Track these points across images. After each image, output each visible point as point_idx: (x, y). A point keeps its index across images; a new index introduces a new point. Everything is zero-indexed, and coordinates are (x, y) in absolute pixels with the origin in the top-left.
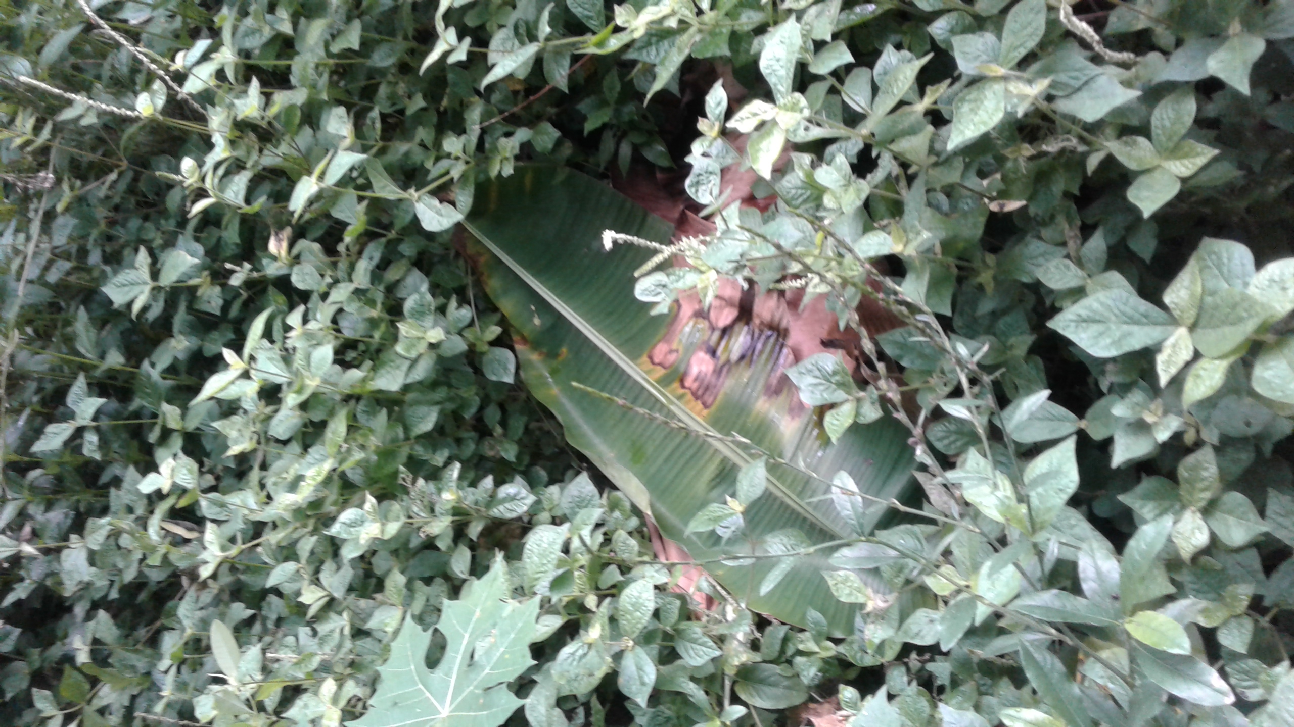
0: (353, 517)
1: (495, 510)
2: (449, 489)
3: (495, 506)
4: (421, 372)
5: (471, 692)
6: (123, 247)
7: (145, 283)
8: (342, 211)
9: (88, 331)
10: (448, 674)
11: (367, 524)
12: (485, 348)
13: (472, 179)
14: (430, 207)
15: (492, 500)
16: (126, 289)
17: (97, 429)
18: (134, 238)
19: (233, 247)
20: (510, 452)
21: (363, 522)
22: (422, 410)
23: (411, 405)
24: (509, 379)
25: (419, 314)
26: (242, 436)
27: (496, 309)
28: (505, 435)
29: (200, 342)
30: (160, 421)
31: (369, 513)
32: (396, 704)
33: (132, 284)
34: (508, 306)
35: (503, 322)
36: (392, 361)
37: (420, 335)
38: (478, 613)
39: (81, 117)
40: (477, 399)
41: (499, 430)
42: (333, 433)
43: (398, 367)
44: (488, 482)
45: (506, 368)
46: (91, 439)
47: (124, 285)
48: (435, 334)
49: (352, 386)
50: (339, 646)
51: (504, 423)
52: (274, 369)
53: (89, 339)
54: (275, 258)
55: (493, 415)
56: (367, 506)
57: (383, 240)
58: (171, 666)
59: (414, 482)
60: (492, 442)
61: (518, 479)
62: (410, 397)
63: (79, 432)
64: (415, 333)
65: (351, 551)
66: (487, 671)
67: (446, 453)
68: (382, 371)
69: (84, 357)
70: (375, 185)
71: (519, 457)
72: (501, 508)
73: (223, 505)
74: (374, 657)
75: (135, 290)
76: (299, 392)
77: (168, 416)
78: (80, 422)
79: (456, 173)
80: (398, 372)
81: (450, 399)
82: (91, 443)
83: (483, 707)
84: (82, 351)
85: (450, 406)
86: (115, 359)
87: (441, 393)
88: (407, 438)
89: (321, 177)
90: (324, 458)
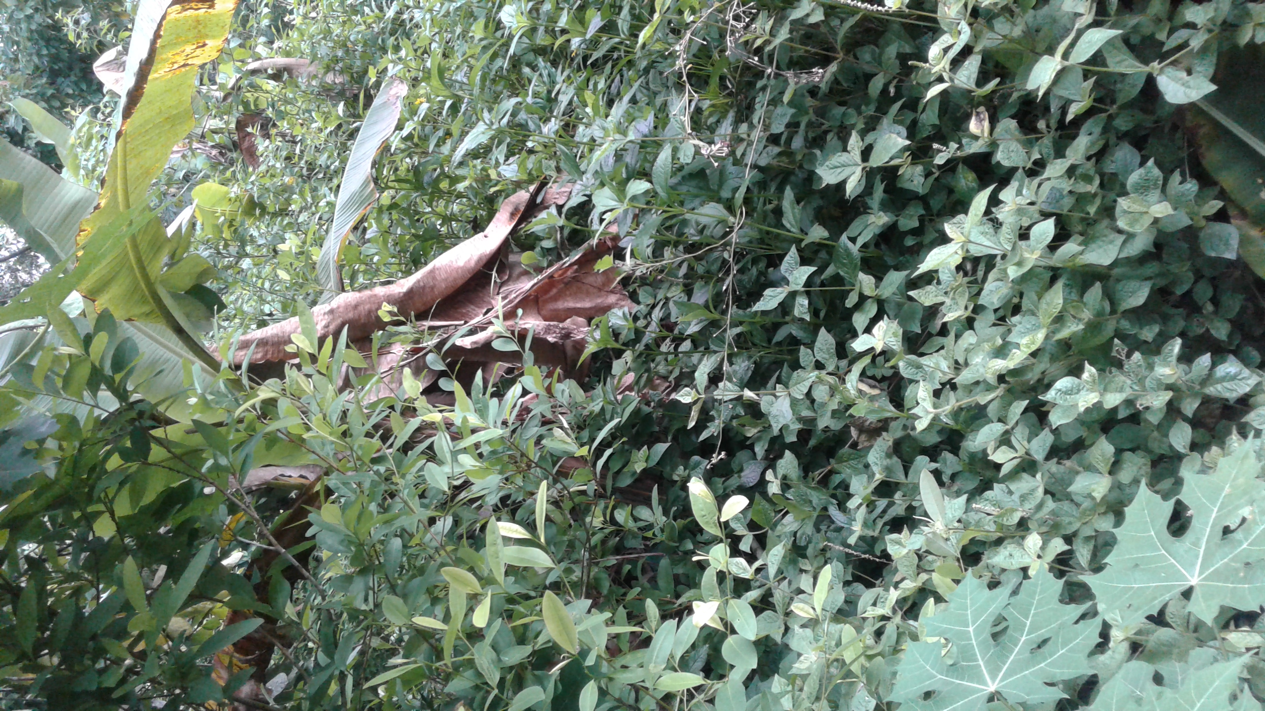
0: (1069, 385)
1: (1212, 389)
2: (1167, 364)
3: (1212, 385)
4: (1136, 248)
5: (1226, 564)
6: (826, 132)
7: (857, 165)
8: (1066, 89)
9: (793, 208)
10: (1196, 544)
11: (1083, 393)
12: (1203, 223)
13: (1215, 46)
14: (1176, 80)
15: (1208, 378)
16: (839, 170)
17: (808, 293)
18: (838, 124)
19: (930, 129)
20: (1221, 331)
21: (1079, 391)
22: (1133, 284)
23: (1118, 280)
24: (1231, 255)
25: (1143, 188)
26: (957, 304)
27: (1215, 183)
28: (1216, 312)
29: (895, 218)
30: (857, 288)
31: (1087, 382)
32: (1137, 565)
33: (844, 166)
34: (1228, 179)
35: (1222, 195)
36: (1105, 236)
37: (1145, 210)
38: (1227, 489)
39: (808, 15)
40: (1190, 274)
41: (1210, 308)
42: (1048, 304)
43: (1111, 242)
44: (1205, 360)
45: (1227, 244)
46: (802, 302)
47: (837, 167)
48: (1161, 209)
49: (1064, 261)
50: (1040, 506)
51: (1215, 301)
52: (987, 243)
53: (794, 216)
54: (976, 138)
55: (1203, 292)
56: (1085, 376)
57: (1104, 115)
58: (861, 505)
59: (1129, 355)
60: (1201, 320)
61: (1231, 357)
62: (1116, 271)
63: (793, 295)
64: (1136, 208)
65: (1060, 418)
66: (1245, 546)
67: (1156, 329)
68: (1093, 246)
69: (789, 231)
70: (1109, 61)
71: (1230, 336)
72: (1219, 387)
73: (919, 367)
74: (1072, 519)
75: (847, 172)
76: (1019, 264)
77: (864, 284)
78: (793, 287)
79: (1196, 43)
80: (1111, 246)
81: (1161, 275)
82: (802, 306)
83: (1244, 580)
84: (788, 226)
85: (1161, 282)
86: (818, 233)
87: (1152, 268)
88: (1113, 312)
89: (1065, 56)
90: (1037, 328)
